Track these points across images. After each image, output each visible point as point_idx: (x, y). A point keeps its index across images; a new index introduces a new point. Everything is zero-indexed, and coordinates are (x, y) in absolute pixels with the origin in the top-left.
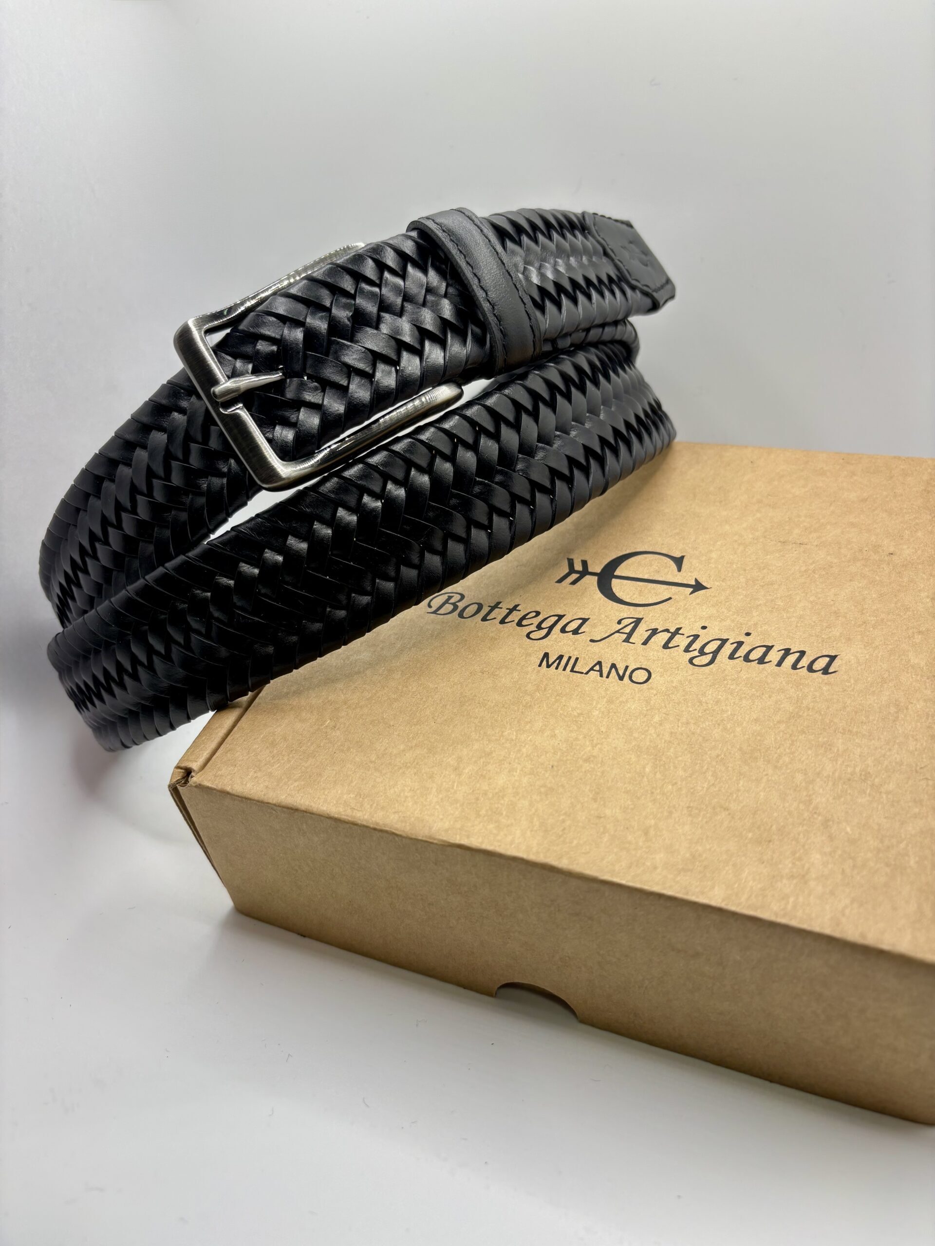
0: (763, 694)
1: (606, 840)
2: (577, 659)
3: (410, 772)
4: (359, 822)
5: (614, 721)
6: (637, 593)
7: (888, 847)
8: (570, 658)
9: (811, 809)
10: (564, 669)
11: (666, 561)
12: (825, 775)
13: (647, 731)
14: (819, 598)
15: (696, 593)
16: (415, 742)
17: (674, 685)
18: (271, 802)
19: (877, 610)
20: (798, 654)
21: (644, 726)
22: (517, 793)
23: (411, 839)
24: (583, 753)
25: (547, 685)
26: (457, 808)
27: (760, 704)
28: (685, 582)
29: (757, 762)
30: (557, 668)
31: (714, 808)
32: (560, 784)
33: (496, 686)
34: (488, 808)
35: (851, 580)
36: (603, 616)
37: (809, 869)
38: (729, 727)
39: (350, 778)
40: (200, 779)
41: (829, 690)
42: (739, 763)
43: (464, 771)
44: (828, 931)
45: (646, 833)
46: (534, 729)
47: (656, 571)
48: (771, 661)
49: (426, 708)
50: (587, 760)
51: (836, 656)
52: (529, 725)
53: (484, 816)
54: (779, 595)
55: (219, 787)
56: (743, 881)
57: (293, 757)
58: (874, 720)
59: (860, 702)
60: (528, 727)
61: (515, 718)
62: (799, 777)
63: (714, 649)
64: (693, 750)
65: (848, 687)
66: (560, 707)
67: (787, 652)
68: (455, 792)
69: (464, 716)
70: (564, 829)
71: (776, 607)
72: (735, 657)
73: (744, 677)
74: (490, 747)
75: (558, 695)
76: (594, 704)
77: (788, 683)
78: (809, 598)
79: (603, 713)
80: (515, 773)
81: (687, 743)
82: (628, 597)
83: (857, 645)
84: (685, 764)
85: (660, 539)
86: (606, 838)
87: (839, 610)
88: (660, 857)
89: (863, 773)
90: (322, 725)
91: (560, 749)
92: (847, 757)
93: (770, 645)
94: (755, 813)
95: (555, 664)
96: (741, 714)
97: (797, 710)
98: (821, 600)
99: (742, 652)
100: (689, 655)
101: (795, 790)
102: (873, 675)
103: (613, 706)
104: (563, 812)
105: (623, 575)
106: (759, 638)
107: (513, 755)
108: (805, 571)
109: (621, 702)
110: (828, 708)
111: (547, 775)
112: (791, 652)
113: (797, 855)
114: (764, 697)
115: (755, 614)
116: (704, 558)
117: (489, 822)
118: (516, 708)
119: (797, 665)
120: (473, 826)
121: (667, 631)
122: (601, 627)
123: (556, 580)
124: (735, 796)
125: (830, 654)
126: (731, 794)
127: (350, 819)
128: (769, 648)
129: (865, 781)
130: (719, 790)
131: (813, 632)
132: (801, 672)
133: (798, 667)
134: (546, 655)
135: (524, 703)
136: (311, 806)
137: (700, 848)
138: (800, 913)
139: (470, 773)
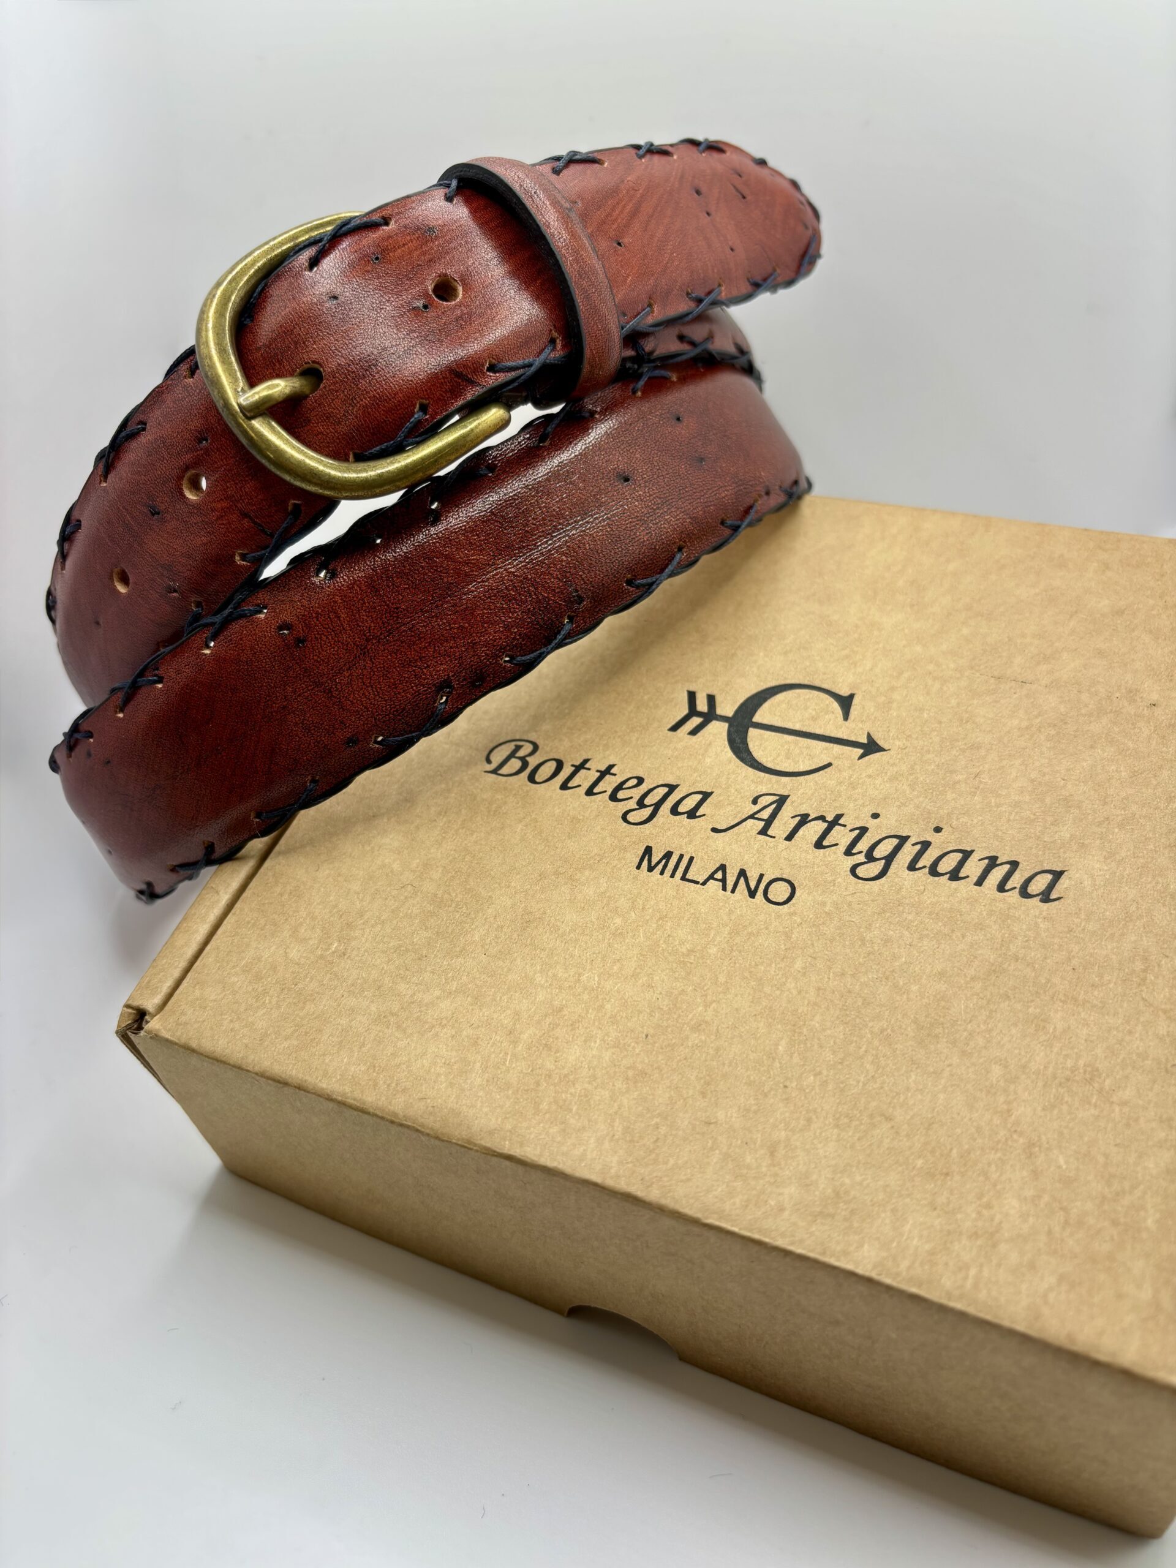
0: (953, 931)
1: (715, 1160)
2: (691, 859)
3: (446, 1034)
4: (371, 1110)
5: (738, 965)
6: (783, 753)
7: (1117, 1194)
8: (681, 856)
9: (1009, 1126)
10: (672, 876)
11: (827, 702)
12: (1033, 1070)
13: (785, 984)
14: (1044, 775)
15: (867, 758)
16: (455, 986)
17: (827, 909)
18: (251, 1070)
19: (1126, 798)
20: (1008, 866)
21: (780, 976)
22: (594, 1078)
23: (443, 1141)
24: (690, 1016)
25: (647, 900)
26: (508, 1097)
27: (948, 947)
28: (853, 738)
29: (938, 1042)
30: (662, 873)
31: (871, 1116)
32: (656, 1065)
33: (575, 899)
34: (552, 1100)
35: (1092, 747)
36: (733, 791)
37: (1001, 1223)
38: (901, 983)
39: (362, 1038)
40: (157, 1027)
41: (1048, 929)
42: (910, 1043)
43: (522, 1036)
44: (1021, 1327)
45: (772, 1154)
46: (623, 972)
47: (813, 717)
48: (968, 877)
49: (472, 929)
50: (696, 1028)
51: (1061, 873)
52: (618, 964)
53: (546, 1113)
54: (987, 766)
55: (183, 1041)
56: (905, 1238)
57: (284, 999)
58: (1110, 981)
59: (1092, 951)
60: (615, 967)
61: (599, 953)
62: (997, 1071)
63: (886, 853)
64: (848, 1019)
65: (1077, 926)
66: (663, 939)
67: (993, 862)
68: (508, 1071)
69: (526, 945)
70: (658, 1139)
71: (981, 786)
72: (917, 867)
73: (929, 902)
74: (561, 998)
75: (661, 918)
76: (712, 935)
77: (991, 913)
78: (1030, 774)
79: (723, 951)
80: (593, 1044)
81: (841, 1006)
82: (769, 759)
83: (1093, 856)
84: (835, 1043)
85: (821, 665)
86: (716, 1156)
87: (1072, 795)
88: (791, 1191)
89: (1089, 1069)
90: (327, 950)
91: (659, 1008)
92: (1067, 1041)
93: (969, 849)
94: (928, 1129)
95: (660, 867)
96: (920, 963)
97: (1000, 960)
98: (1047, 777)
99: (926, 860)
100: (851, 861)
101: (988, 1092)
102: (1113, 907)
103: (738, 940)
104: (657, 1112)
105: (765, 722)
106: (953, 837)
107: (592, 1015)
108: (1027, 728)
109: (751, 934)
110: (1045, 958)
111: (637, 1051)
112: (998, 862)
113: (985, 1200)
114: (954, 937)
115: (950, 796)
116: (882, 699)
117: (552, 1123)
118: (600, 937)
119: (1005, 885)
120: (528, 1128)
121: (822, 818)
122: (729, 808)
123: (669, 726)
124: (901, 1100)
125: (1054, 869)
126: (898, 1094)
127: (358, 1105)
128: (967, 854)
129: (1090, 1081)
130: (882, 1088)
131: (1032, 831)
132: (1010, 896)
133: (1007, 888)
134: (648, 851)
135: (613, 927)
136: (306, 1081)
137: (847, 1181)
138: (982, 1295)
139: (530, 1040)
